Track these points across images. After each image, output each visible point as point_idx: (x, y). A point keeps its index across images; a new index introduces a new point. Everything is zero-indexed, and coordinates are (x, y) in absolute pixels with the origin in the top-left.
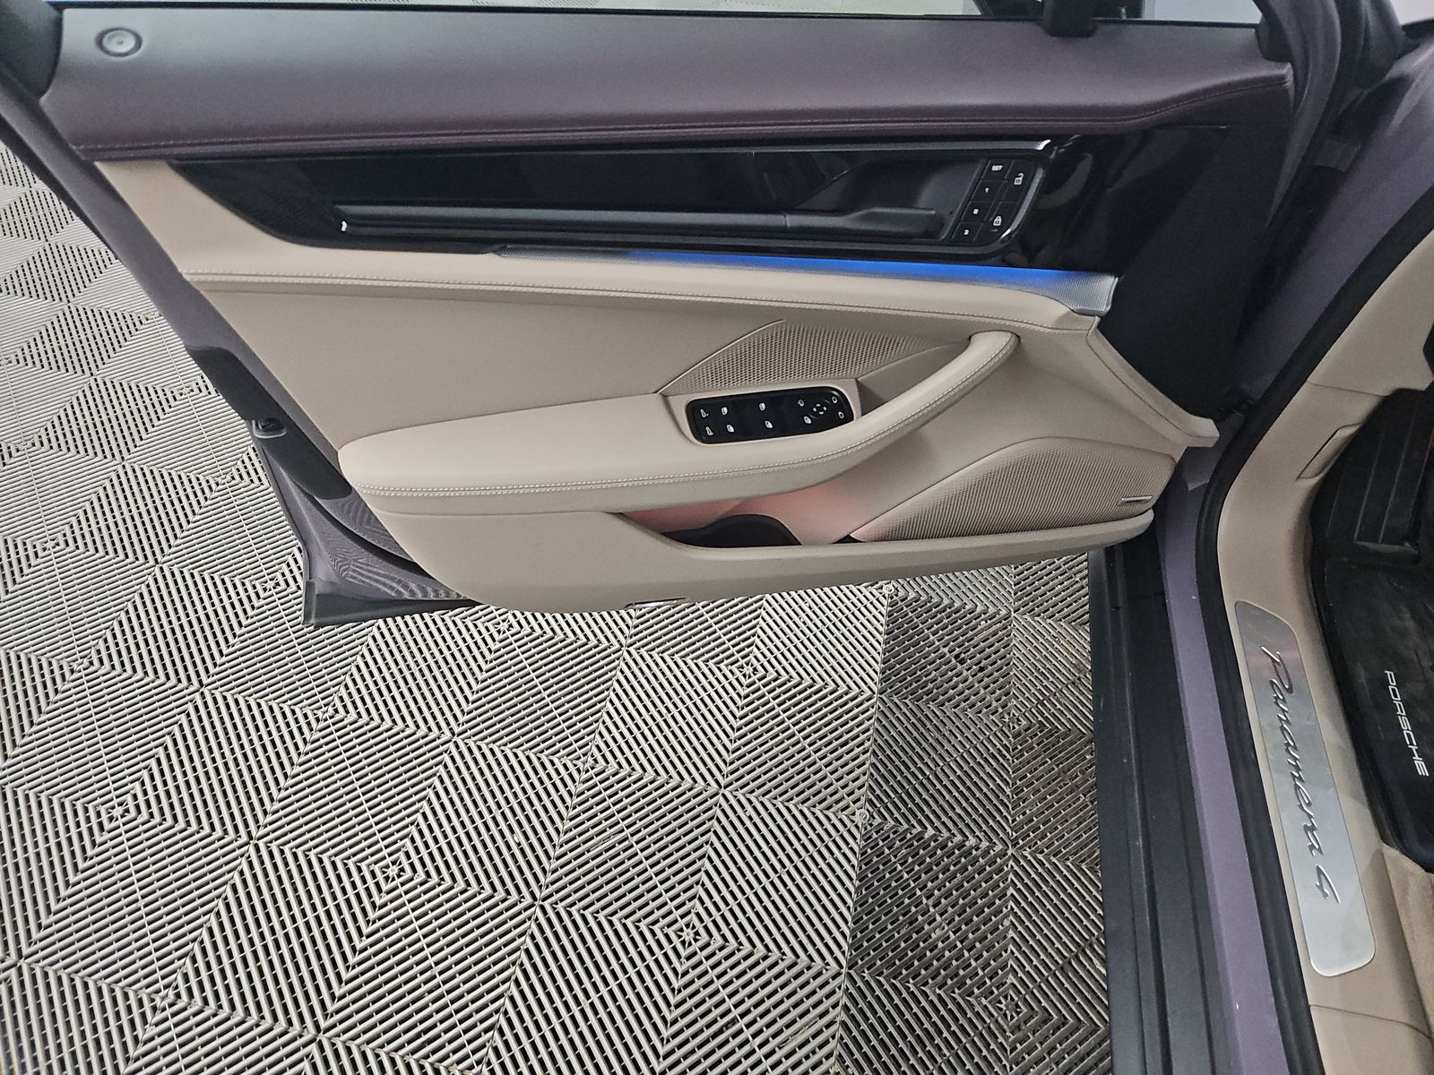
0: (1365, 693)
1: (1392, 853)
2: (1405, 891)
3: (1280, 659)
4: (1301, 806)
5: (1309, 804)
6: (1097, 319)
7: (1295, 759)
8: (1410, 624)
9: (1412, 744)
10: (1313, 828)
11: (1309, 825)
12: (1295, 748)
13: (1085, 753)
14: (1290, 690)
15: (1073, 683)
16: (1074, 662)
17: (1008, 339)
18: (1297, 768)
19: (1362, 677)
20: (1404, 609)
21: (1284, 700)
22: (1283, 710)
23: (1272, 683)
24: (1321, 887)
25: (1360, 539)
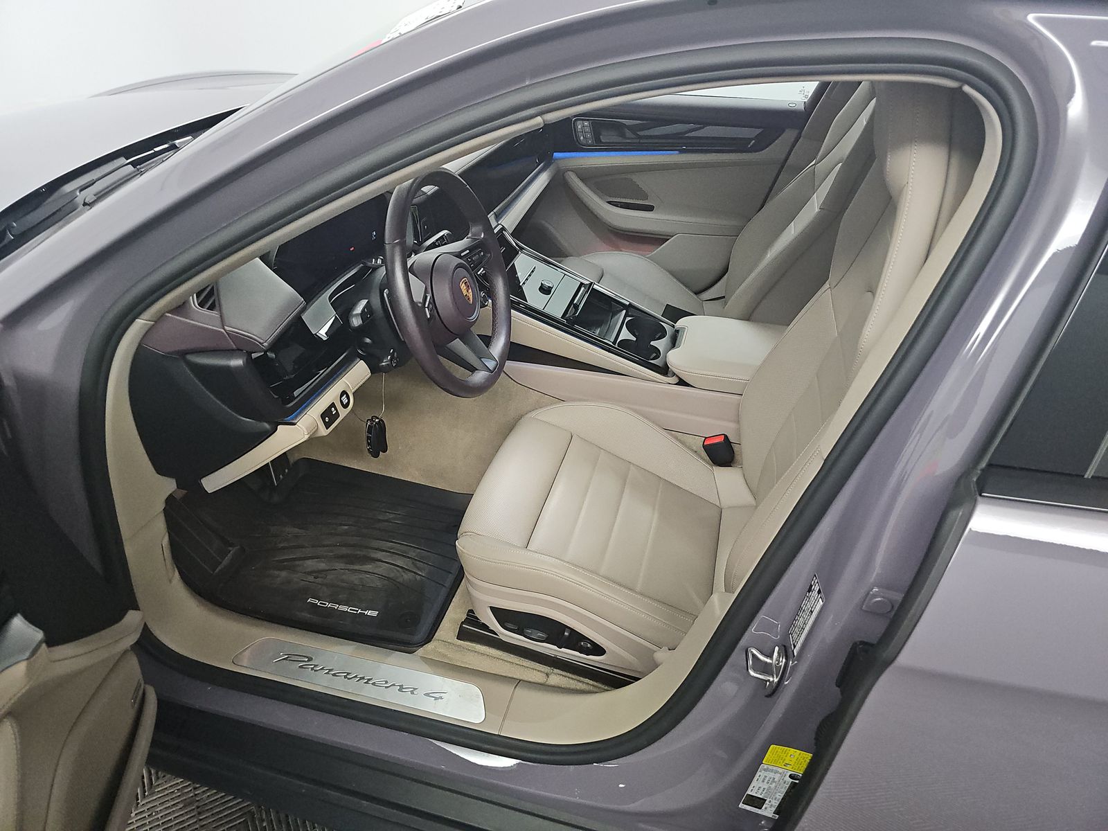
0: (316, 619)
1: (420, 651)
2: (445, 656)
3: (286, 655)
4: (386, 687)
5: (386, 682)
6: (44, 645)
7: (356, 676)
8: (284, 574)
9: (357, 611)
10: (401, 687)
11: (399, 687)
12: (348, 674)
13: (261, 825)
14: (310, 659)
15: (199, 813)
16: (181, 806)
17: (8, 723)
18: (363, 678)
19: (306, 615)
20: (272, 572)
21: (315, 666)
22: (321, 669)
23: (301, 667)
24: (436, 699)
25: (214, 571)
